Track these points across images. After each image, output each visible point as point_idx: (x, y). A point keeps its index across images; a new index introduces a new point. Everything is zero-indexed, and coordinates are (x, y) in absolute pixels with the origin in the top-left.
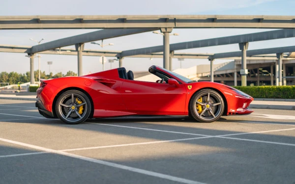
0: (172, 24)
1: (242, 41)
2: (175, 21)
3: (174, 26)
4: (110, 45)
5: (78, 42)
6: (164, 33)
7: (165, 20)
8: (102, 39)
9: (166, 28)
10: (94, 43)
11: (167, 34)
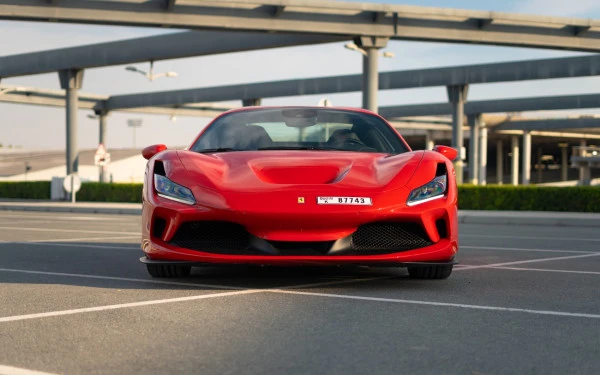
0: (388, 30)
1: (454, 82)
2: (395, 20)
3: (392, 33)
4: (167, 75)
5: (69, 66)
6: (366, 49)
7: (373, 17)
8: (152, 60)
9: (373, 38)
10: (134, 70)
11: (374, 51)
